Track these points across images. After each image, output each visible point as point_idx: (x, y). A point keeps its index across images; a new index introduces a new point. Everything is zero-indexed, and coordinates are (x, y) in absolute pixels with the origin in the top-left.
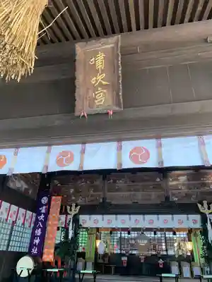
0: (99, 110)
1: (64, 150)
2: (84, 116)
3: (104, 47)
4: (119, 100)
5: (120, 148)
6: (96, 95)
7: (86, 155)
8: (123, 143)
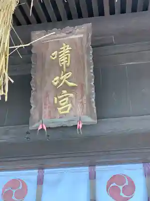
0: (64, 122)
1: (12, 178)
2: (43, 129)
3: (71, 37)
4: (92, 108)
5: (92, 177)
6: (59, 100)
7: (45, 186)
8: (98, 168)
